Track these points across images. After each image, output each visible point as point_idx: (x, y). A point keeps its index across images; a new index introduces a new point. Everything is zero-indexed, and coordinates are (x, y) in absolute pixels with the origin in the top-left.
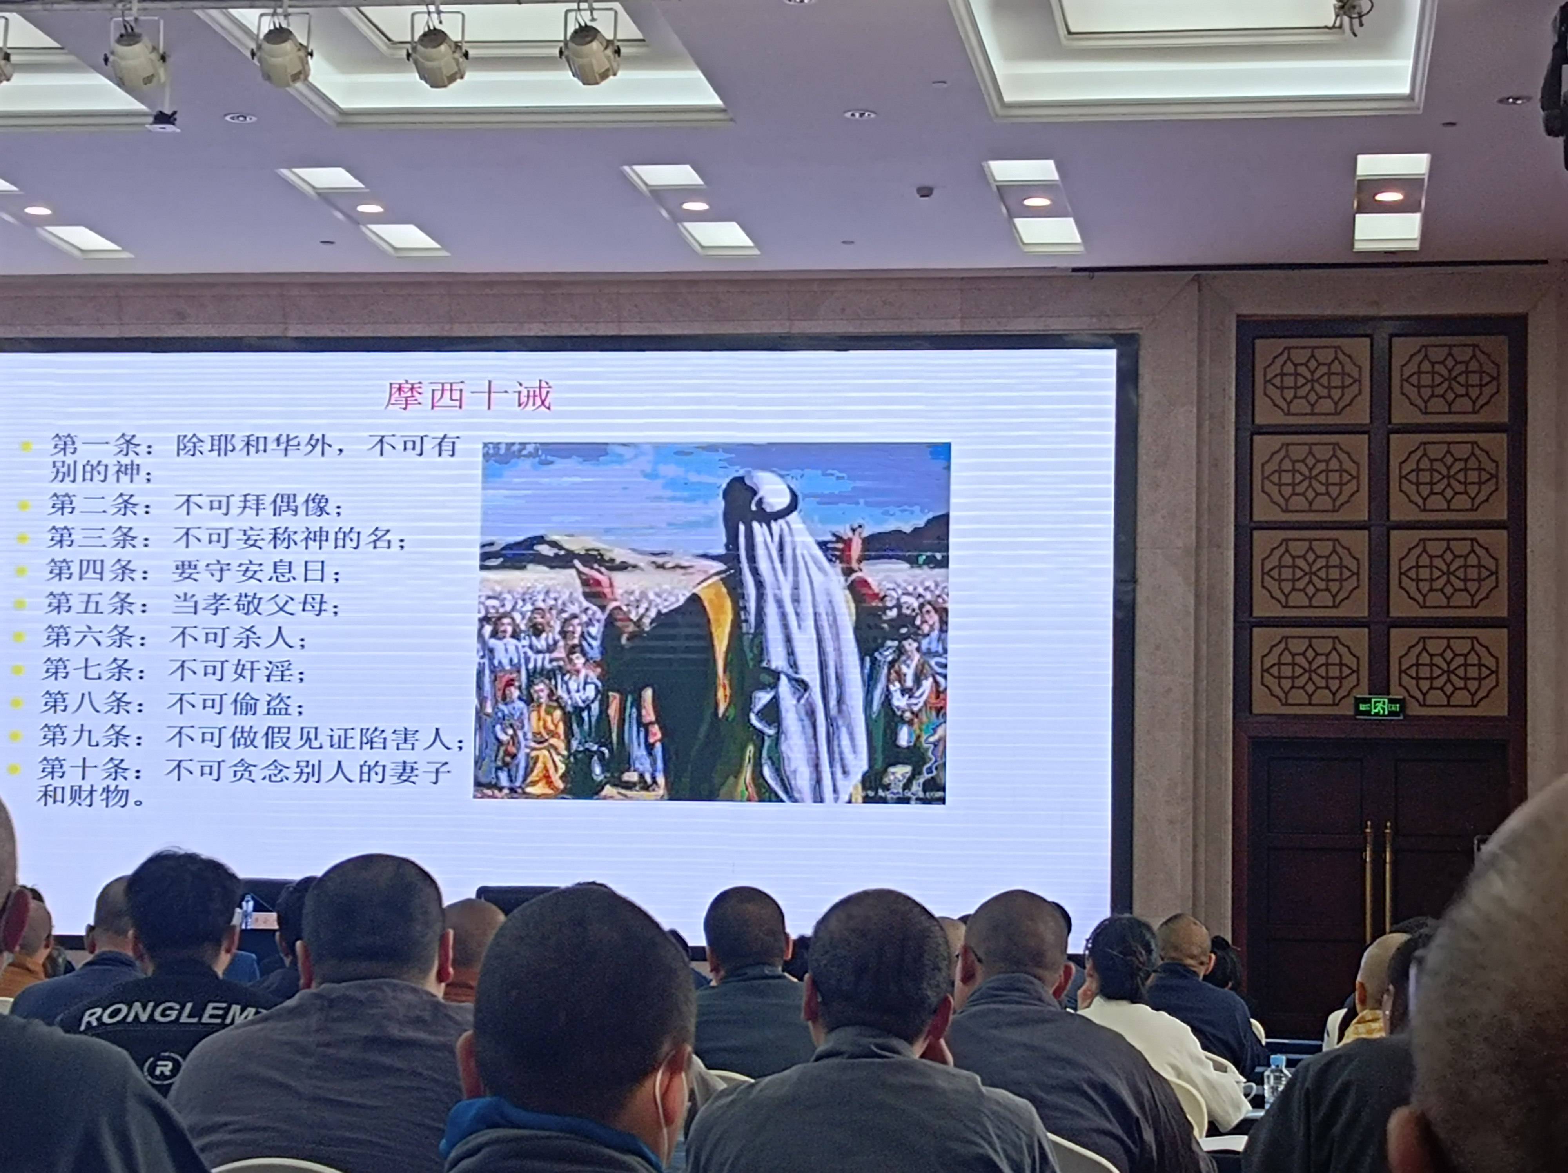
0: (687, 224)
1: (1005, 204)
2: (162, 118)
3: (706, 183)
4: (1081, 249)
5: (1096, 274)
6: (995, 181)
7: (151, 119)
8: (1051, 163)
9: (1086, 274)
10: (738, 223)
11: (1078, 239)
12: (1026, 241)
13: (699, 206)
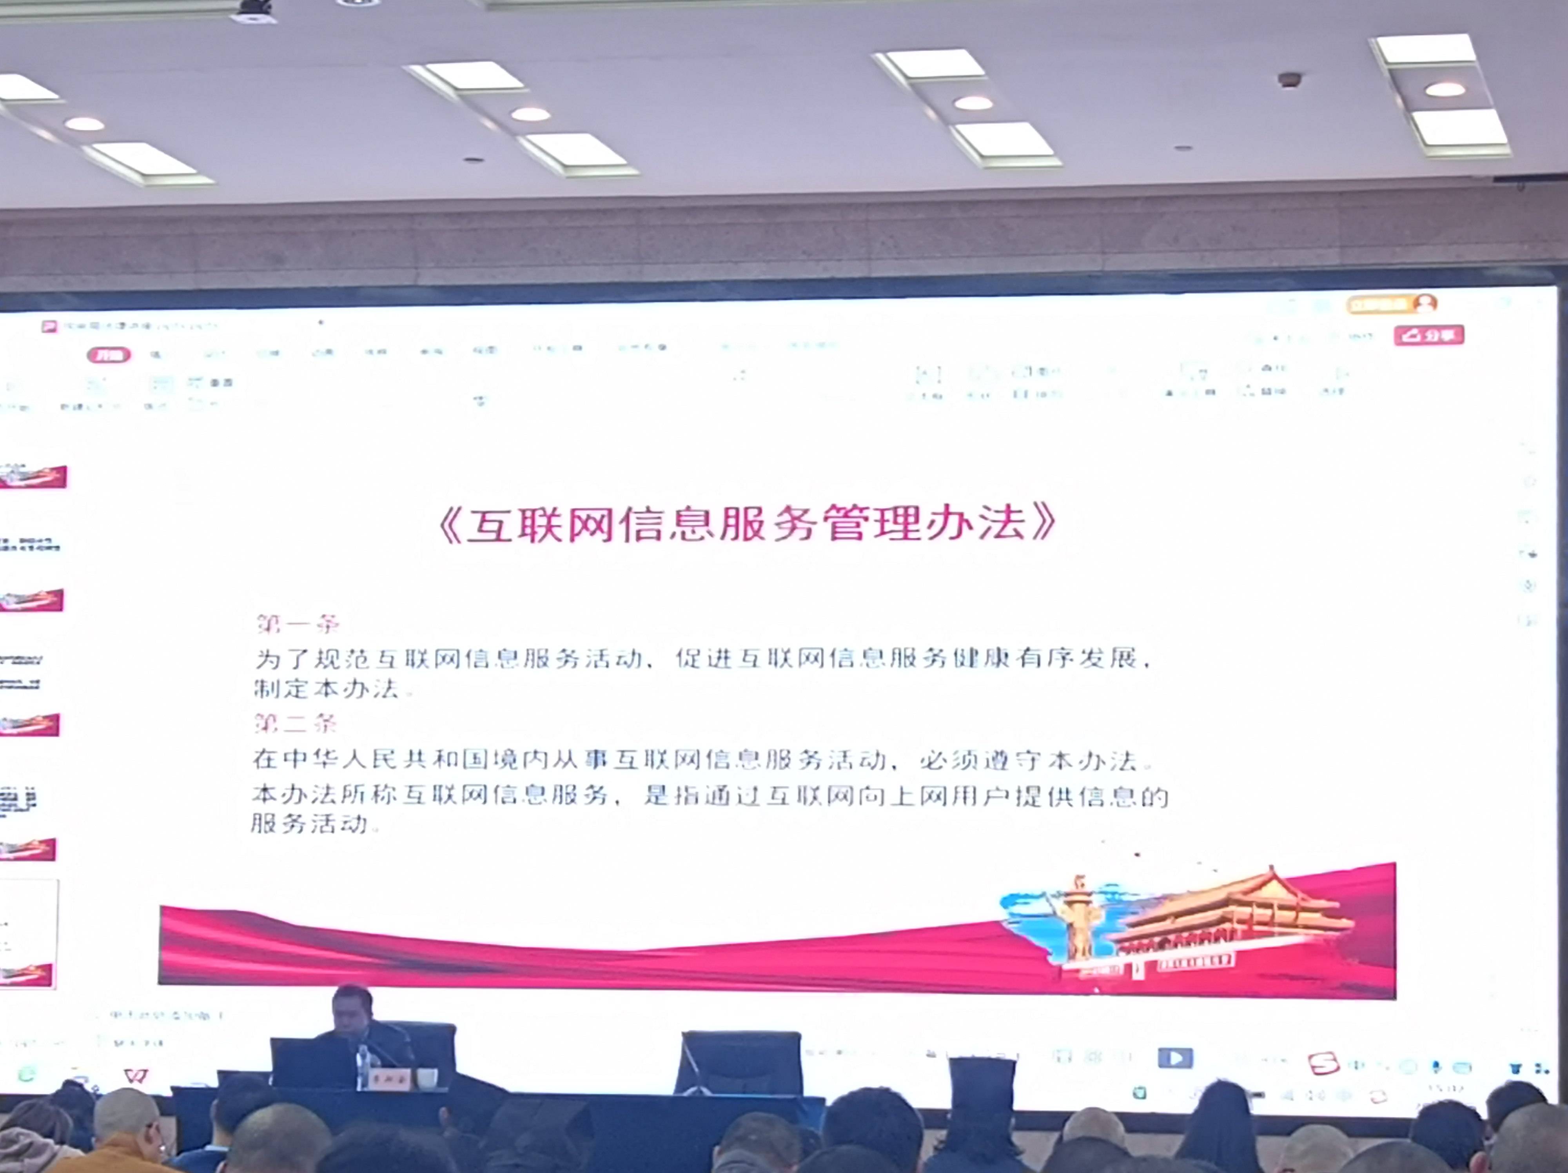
0: (961, 128)
1: (1400, 93)
2: (252, 5)
3: (987, 74)
4: (1507, 150)
5: (1529, 185)
6: (1387, 63)
7: (238, 6)
8: (1465, 38)
9: (1515, 184)
10: (1033, 125)
11: (1504, 140)
12: (1430, 141)
13: (980, 103)
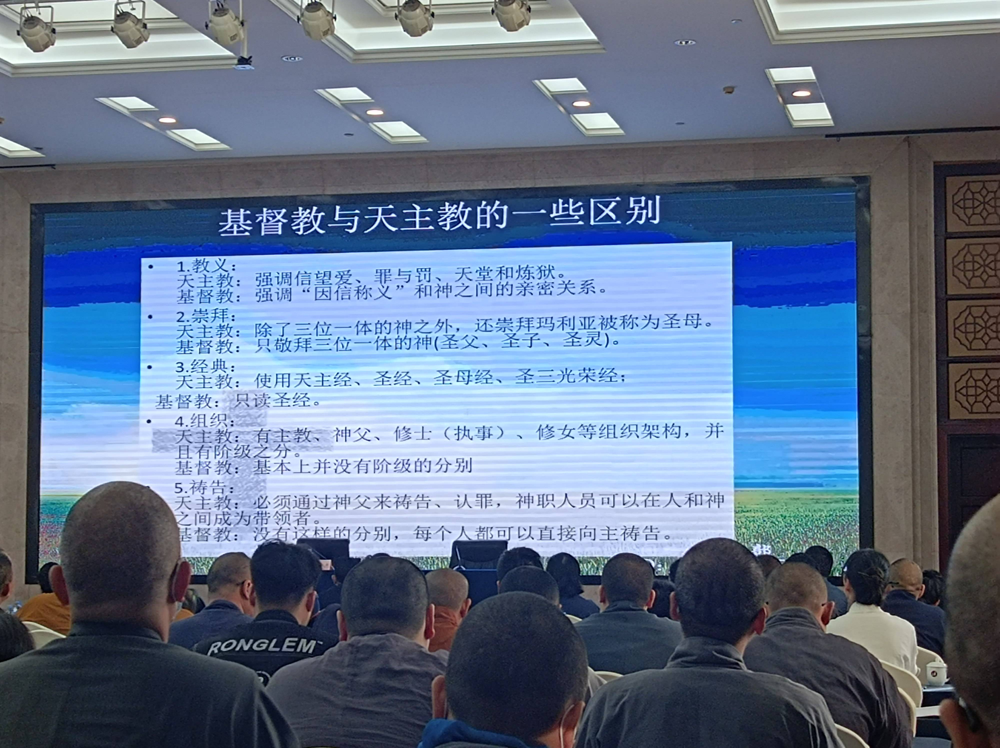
1: (781, 95)
2: (243, 61)
3: (588, 89)
5: (842, 138)
6: (774, 81)
7: (236, 61)
8: (810, 69)
9: (835, 138)
10: (609, 114)
13: (585, 104)
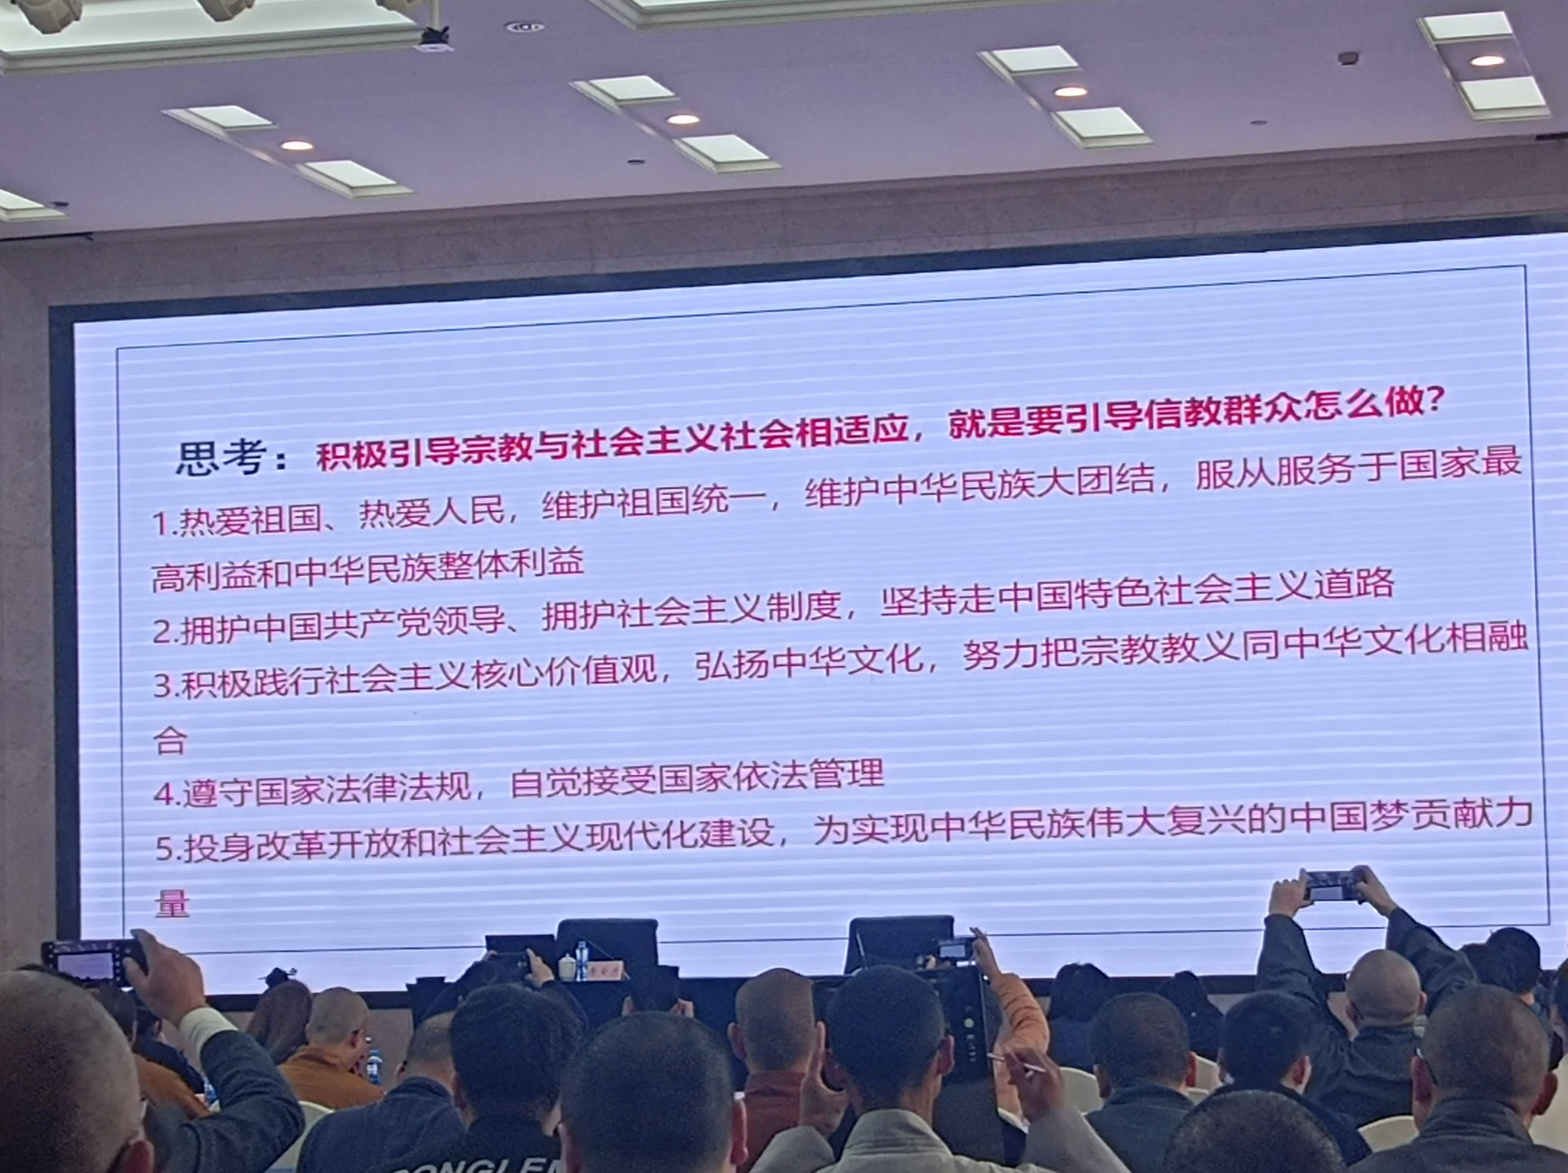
0: (1062, 114)
1: (1448, 65)
2: (432, 36)
4: (1547, 112)
5: (1565, 141)
6: (1434, 39)
7: (419, 35)
9: (1554, 141)
10: (1125, 109)
11: (1542, 102)
12: (1477, 106)
13: (1078, 92)
